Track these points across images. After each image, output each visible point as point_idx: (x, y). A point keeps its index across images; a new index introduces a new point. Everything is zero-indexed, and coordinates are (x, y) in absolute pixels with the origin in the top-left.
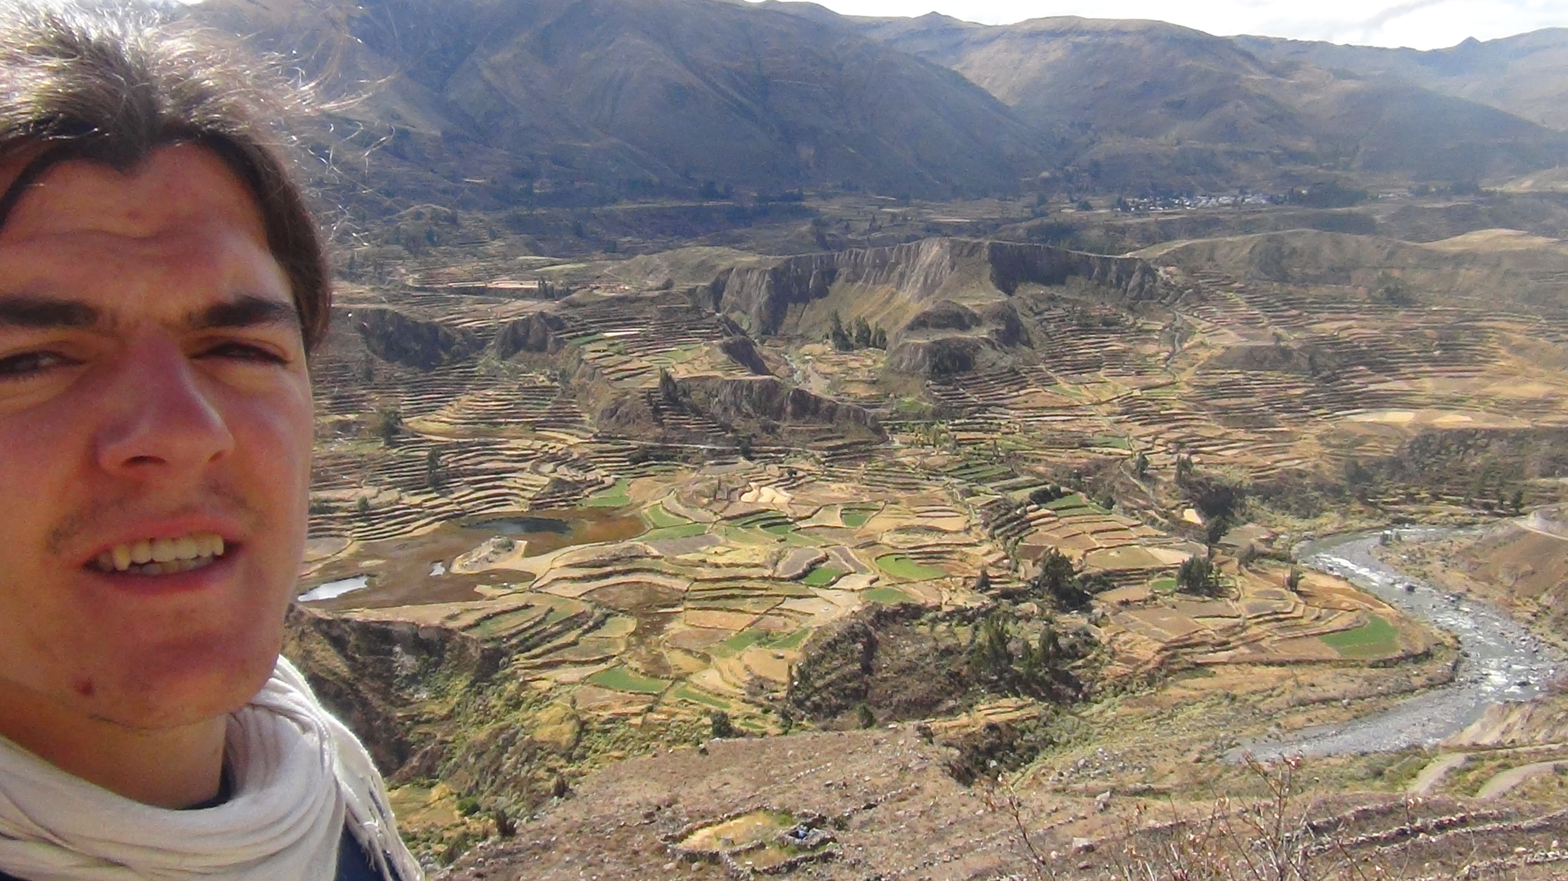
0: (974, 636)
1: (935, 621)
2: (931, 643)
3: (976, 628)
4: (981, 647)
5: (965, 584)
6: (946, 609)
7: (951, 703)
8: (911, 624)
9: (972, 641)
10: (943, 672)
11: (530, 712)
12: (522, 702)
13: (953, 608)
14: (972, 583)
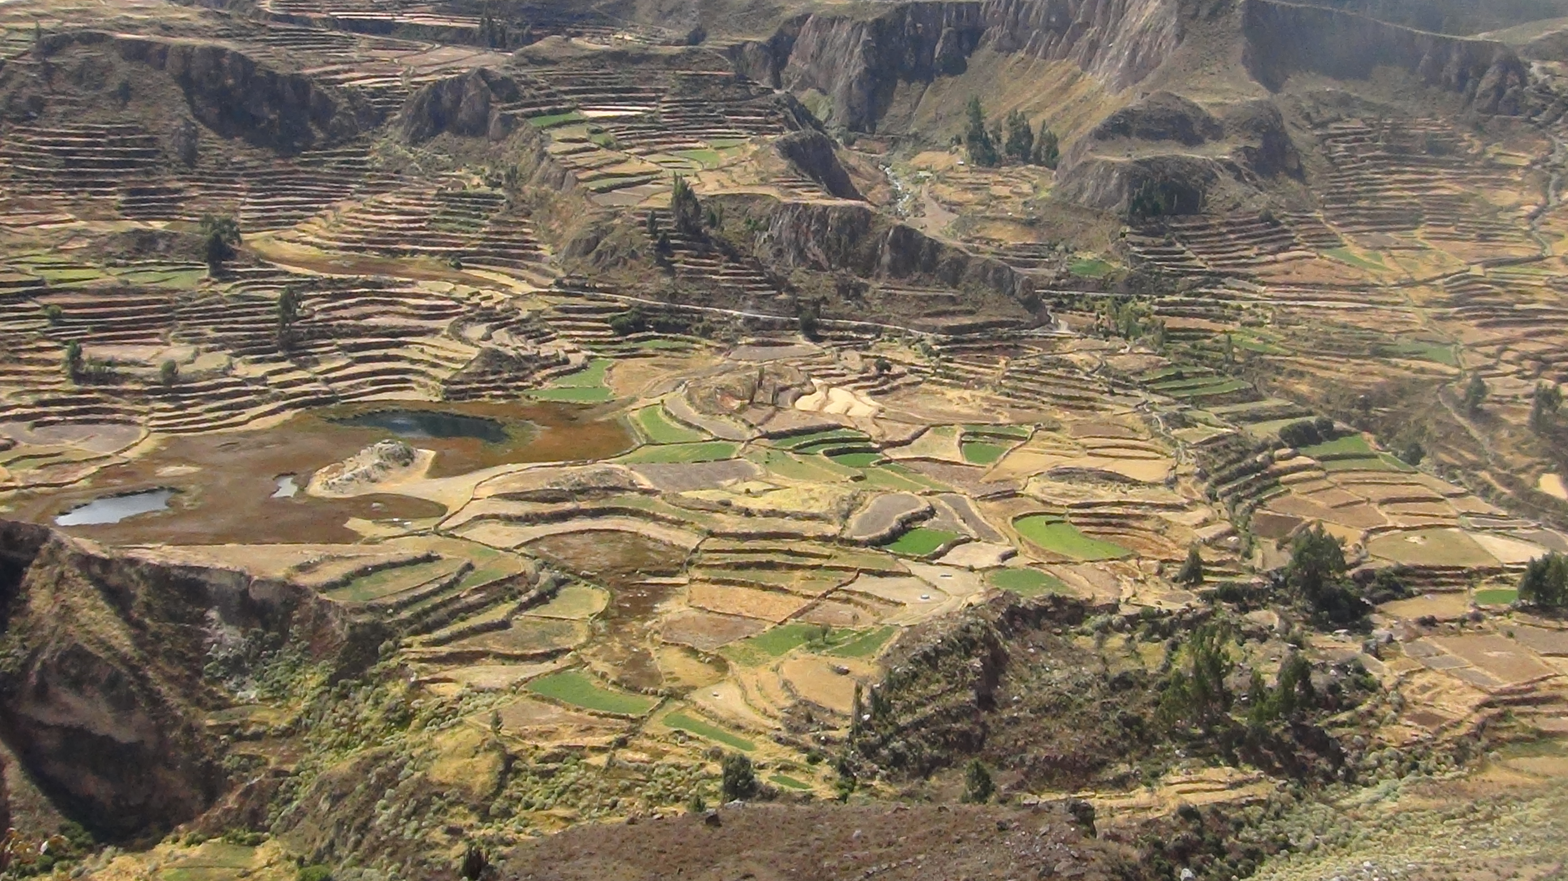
0: (1170, 659)
1: (1105, 630)
2: (1098, 667)
3: (1174, 647)
4: (1180, 679)
5: (1160, 572)
6: (1126, 610)
7: (1123, 768)
8: (1066, 632)
9: (1166, 668)
10: (1114, 716)
11: (425, 734)
12: (413, 715)
13: (1138, 610)
14: (1174, 571)
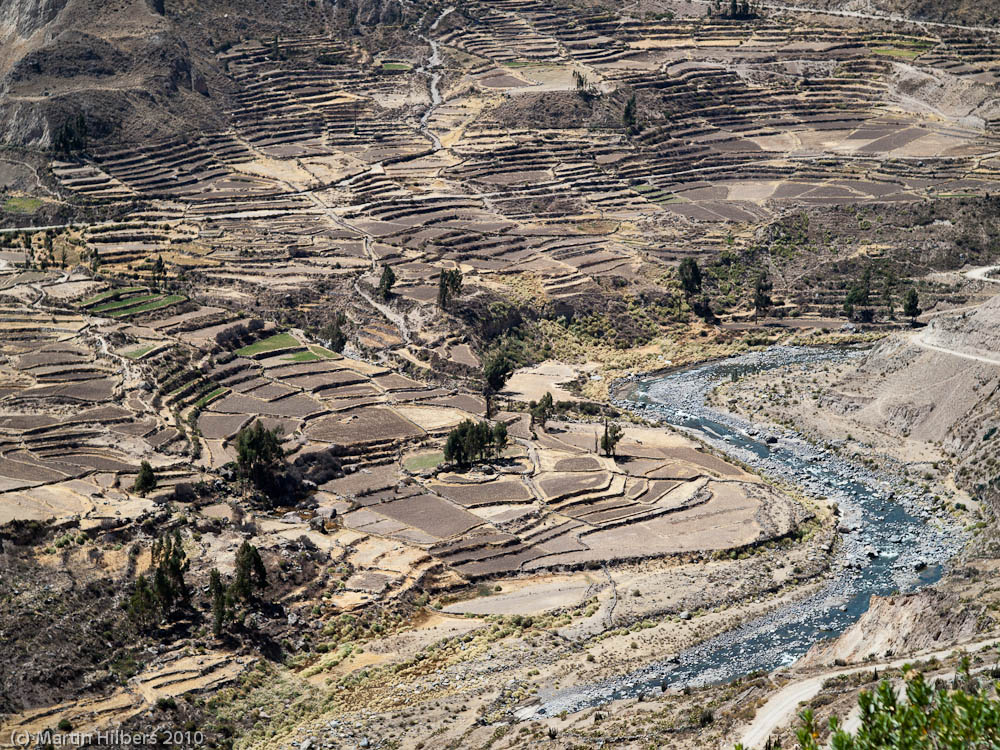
0: (133, 562)
3: (136, 551)
5: (117, 485)
6: (86, 524)
8: (31, 554)
9: (131, 572)
13: (98, 522)
14: (129, 481)
